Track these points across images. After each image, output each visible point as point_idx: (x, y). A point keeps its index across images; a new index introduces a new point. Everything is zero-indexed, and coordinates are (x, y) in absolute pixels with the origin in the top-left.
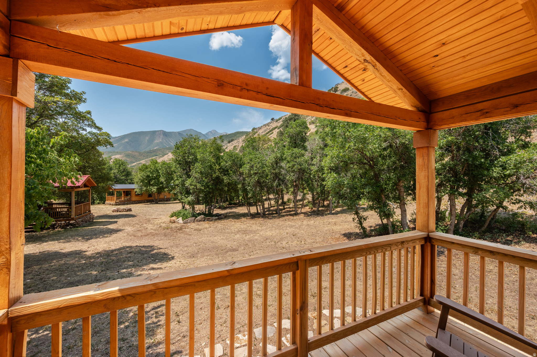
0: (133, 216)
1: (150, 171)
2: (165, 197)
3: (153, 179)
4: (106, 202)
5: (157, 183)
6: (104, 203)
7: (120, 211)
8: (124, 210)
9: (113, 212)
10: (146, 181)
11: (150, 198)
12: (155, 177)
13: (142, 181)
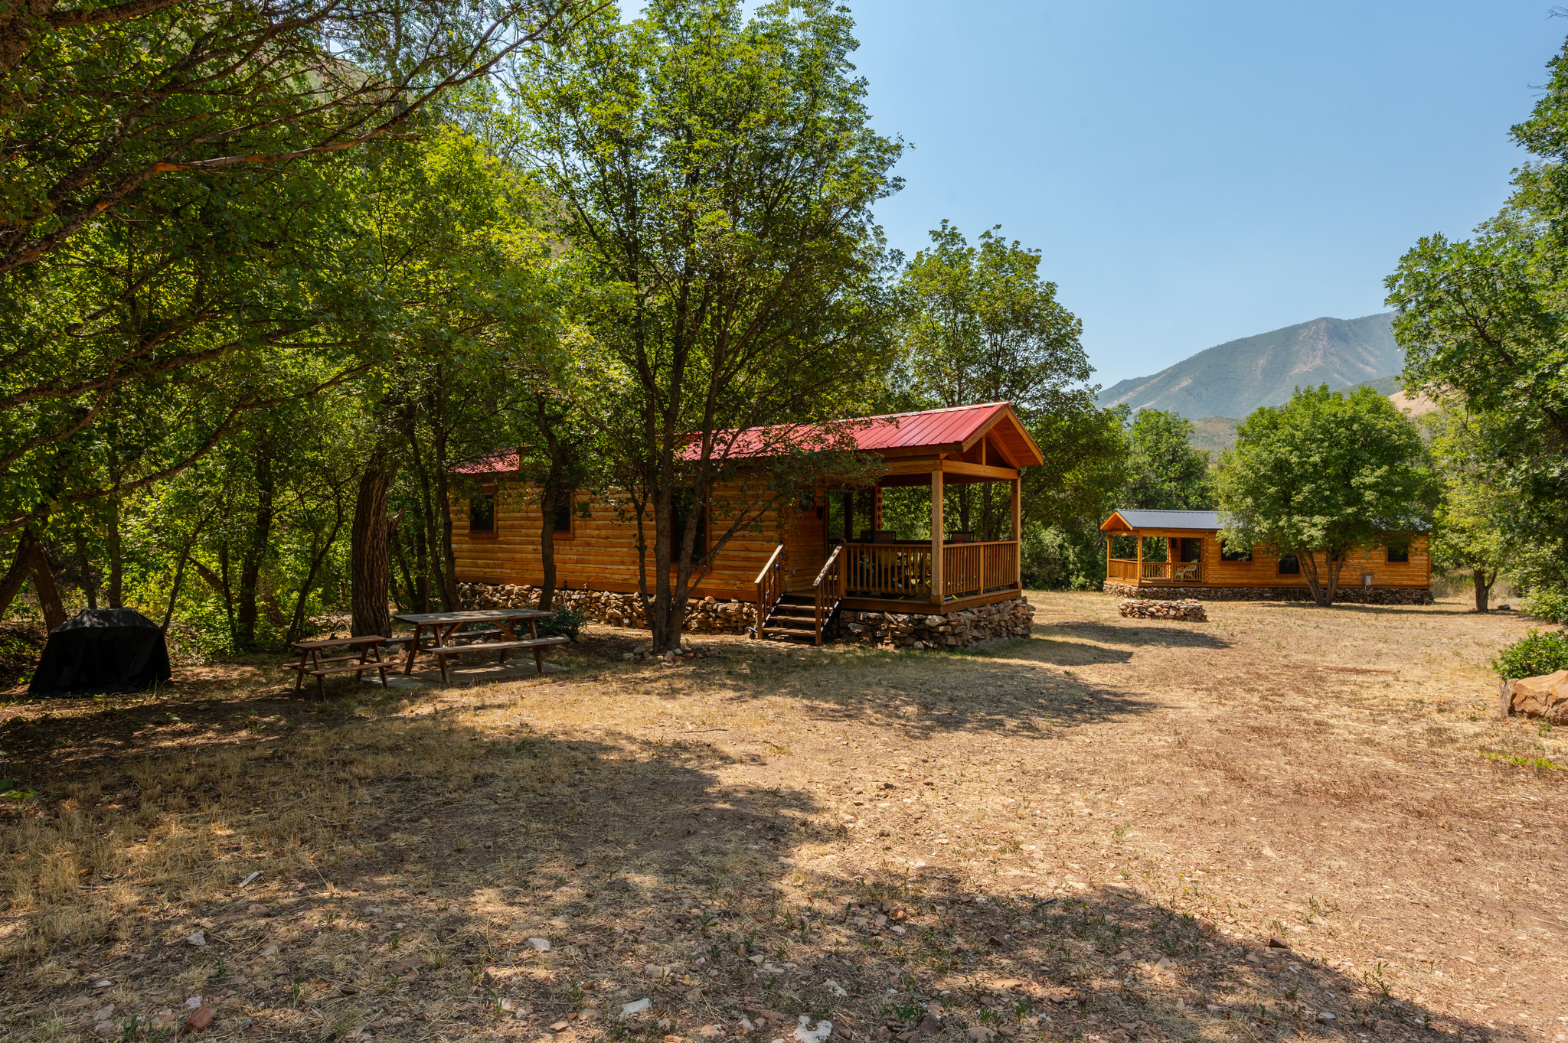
0: (1213, 642)
1: (1290, 441)
2: (1369, 581)
3: (1304, 478)
4: (1109, 582)
5: (1326, 499)
6: (1100, 589)
7: (1152, 616)
8: (1172, 612)
9: (1124, 615)
10: (1273, 490)
11: (1290, 581)
12: (1315, 465)
13: (1254, 491)
